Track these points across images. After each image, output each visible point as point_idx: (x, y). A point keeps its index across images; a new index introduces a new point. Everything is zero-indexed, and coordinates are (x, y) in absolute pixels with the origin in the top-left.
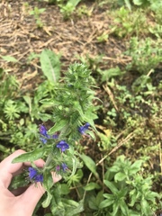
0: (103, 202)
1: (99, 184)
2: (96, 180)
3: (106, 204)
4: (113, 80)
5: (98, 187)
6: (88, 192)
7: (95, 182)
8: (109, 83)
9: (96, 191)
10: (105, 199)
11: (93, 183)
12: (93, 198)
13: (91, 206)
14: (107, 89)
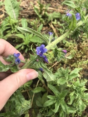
0: (47, 102)
1: (44, 88)
2: (43, 85)
3: (49, 103)
4: (56, 20)
5: (44, 90)
6: (36, 94)
7: (41, 86)
8: (53, 22)
9: (42, 93)
10: (49, 99)
11: (40, 88)
12: (39, 98)
13: (38, 104)
14: (52, 26)
